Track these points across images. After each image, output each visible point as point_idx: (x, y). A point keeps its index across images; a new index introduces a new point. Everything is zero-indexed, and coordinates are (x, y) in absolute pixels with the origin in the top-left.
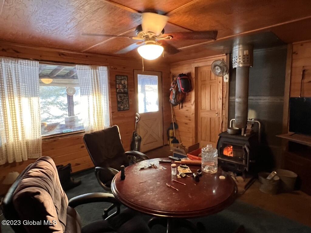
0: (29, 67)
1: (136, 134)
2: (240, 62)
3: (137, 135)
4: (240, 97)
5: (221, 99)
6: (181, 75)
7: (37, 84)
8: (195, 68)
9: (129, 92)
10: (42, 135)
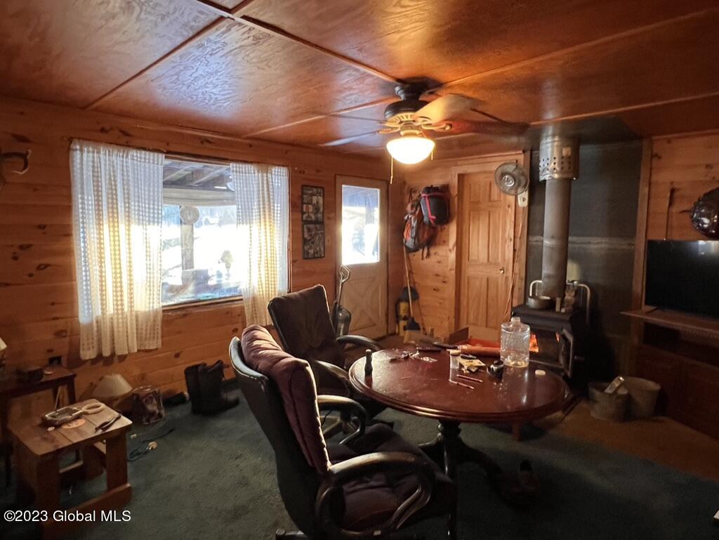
0: (147, 165)
1: (339, 307)
2: (554, 169)
3: (341, 310)
4: (552, 237)
5: (511, 240)
6: (429, 190)
7: (160, 199)
8: (459, 175)
9: (326, 222)
10: (162, 302)
